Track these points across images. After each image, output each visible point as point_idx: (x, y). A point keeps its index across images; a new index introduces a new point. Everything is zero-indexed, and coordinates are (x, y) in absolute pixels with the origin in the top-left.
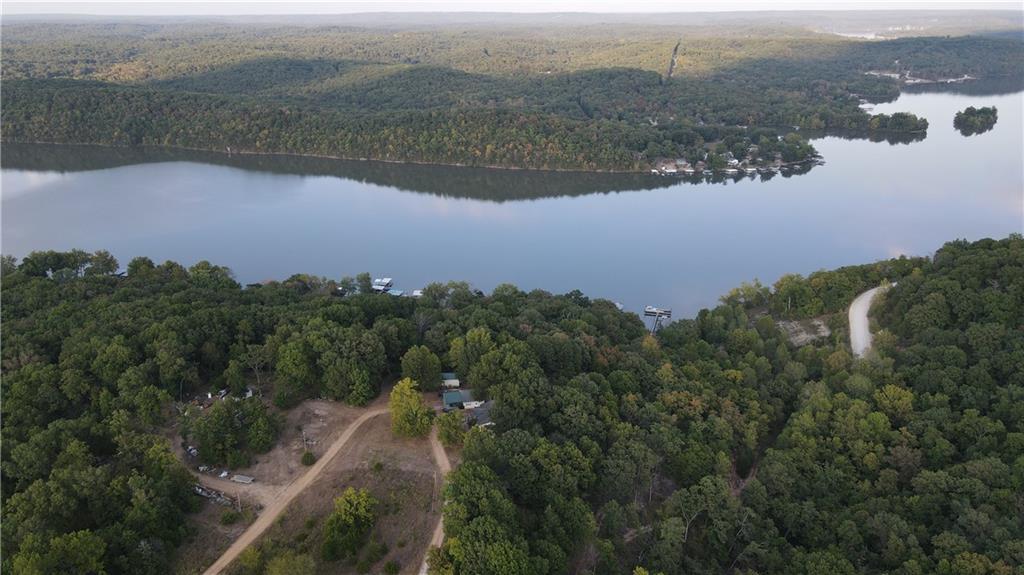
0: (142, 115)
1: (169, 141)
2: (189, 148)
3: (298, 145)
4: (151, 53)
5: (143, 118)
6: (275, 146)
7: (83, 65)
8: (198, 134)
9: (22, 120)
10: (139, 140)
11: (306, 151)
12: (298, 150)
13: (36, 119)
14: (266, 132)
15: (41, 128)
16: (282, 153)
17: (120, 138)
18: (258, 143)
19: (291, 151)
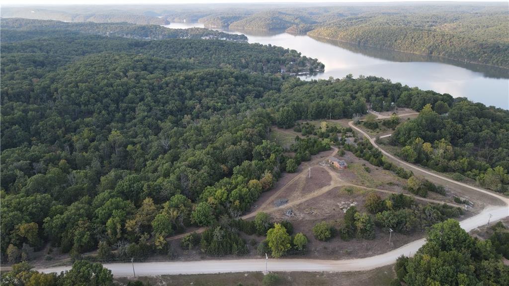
0: (437, 43)
1: (443, 55)
2: (450, 58)
3: (499, 62)
4: (466, 19)
5: (437, 44)
6: (487, 62)
7: (431, 23)
8: (456, 53)
9: (393, 41)
10: (431, 53)
11: (501, 65)
12: (498, 64)
13: (398, 41)
14: (486, 55)
15: (399, 45)
16: (490, 65)
17: (424, 51)
18: (480, 59)
19: (494, 64)
